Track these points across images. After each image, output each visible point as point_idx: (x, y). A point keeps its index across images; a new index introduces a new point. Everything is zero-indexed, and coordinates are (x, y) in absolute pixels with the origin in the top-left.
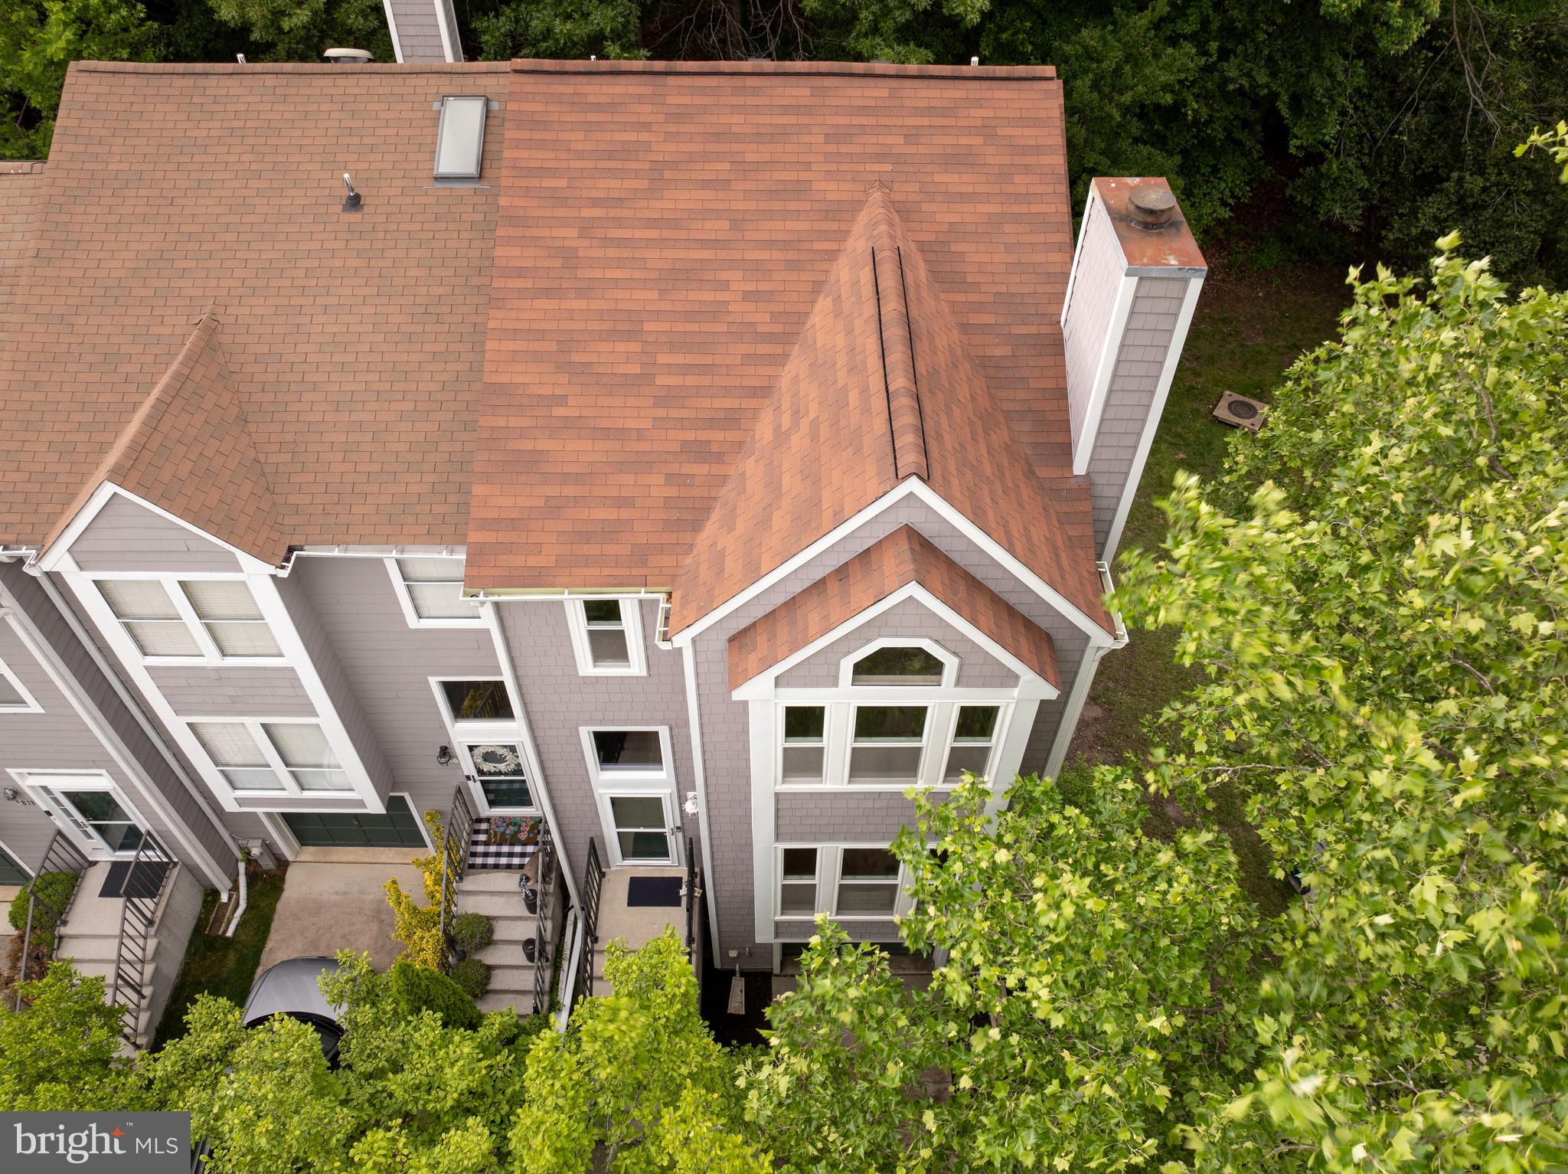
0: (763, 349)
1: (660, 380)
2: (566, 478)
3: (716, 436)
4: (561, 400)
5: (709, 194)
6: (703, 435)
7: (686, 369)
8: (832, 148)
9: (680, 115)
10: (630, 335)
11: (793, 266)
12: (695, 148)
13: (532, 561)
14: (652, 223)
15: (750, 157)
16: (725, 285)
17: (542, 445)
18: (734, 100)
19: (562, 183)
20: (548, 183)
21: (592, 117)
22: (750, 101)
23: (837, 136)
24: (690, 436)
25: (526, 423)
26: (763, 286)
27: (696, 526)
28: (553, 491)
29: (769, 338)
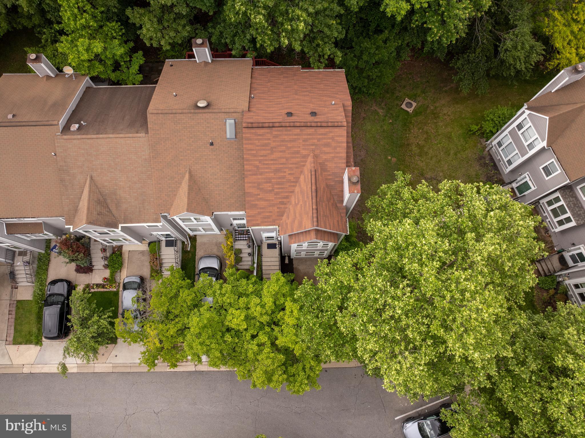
0: (292, 184)
1: (276, 190)
2: (261, 208)
3: (285, 200)
4: (259, 195)
5: (281, 154)
6: (283, 200)
7: (279, 188)
8: (304, 143)
9: (276, 136)
10: (270, 182)
11: (297, 168)
12: (279, 144)
13: (257, 222)
15: (289, 146)
16: (285, 172)
17: (257, 203)
19: (255, 152)
20: (253, 152)
21: (259, 137)
24: (281, 200)
25: (253, 199)
27: (282, 216)
28: (259, 210)
29: (293, 182)
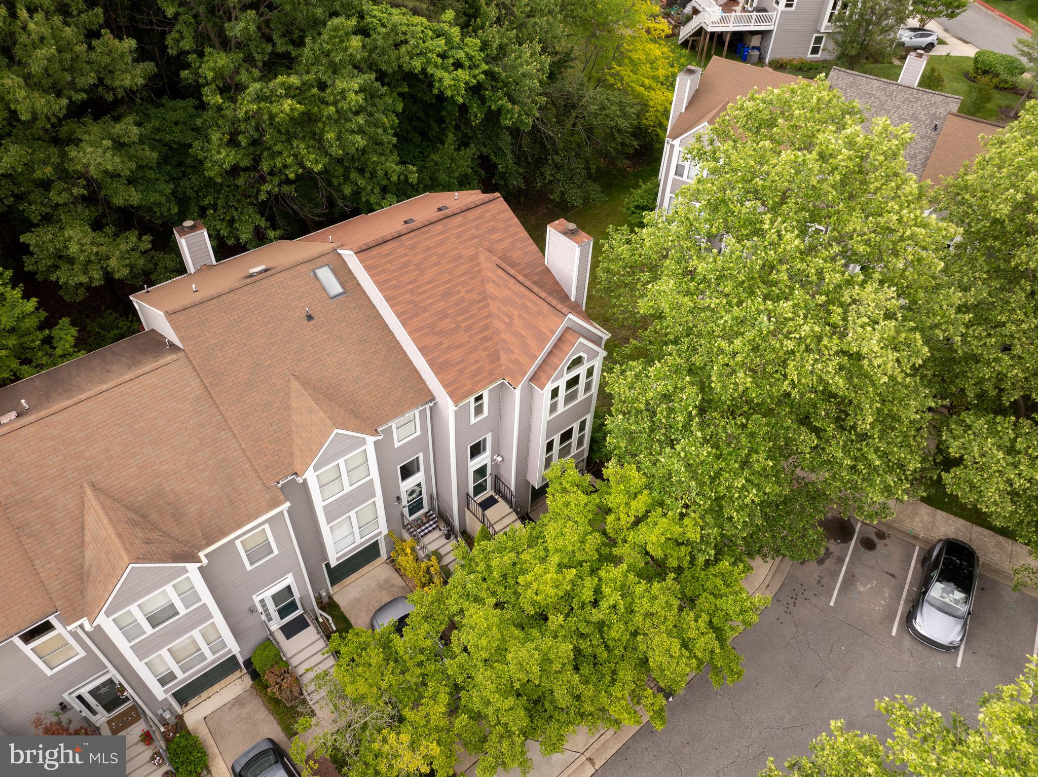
0: (482, 304)
6: (484, 334)
8: (459, 240)
9: (413, 247)
11: (472, 278)
12: (424, 256)
14: (428, 283)
15: (441, 252)
16: (459, 292)
18: (425, 237)
22: (428, 235)
23: (458, 236)
26: (469, 287)
29: (481, 301)
